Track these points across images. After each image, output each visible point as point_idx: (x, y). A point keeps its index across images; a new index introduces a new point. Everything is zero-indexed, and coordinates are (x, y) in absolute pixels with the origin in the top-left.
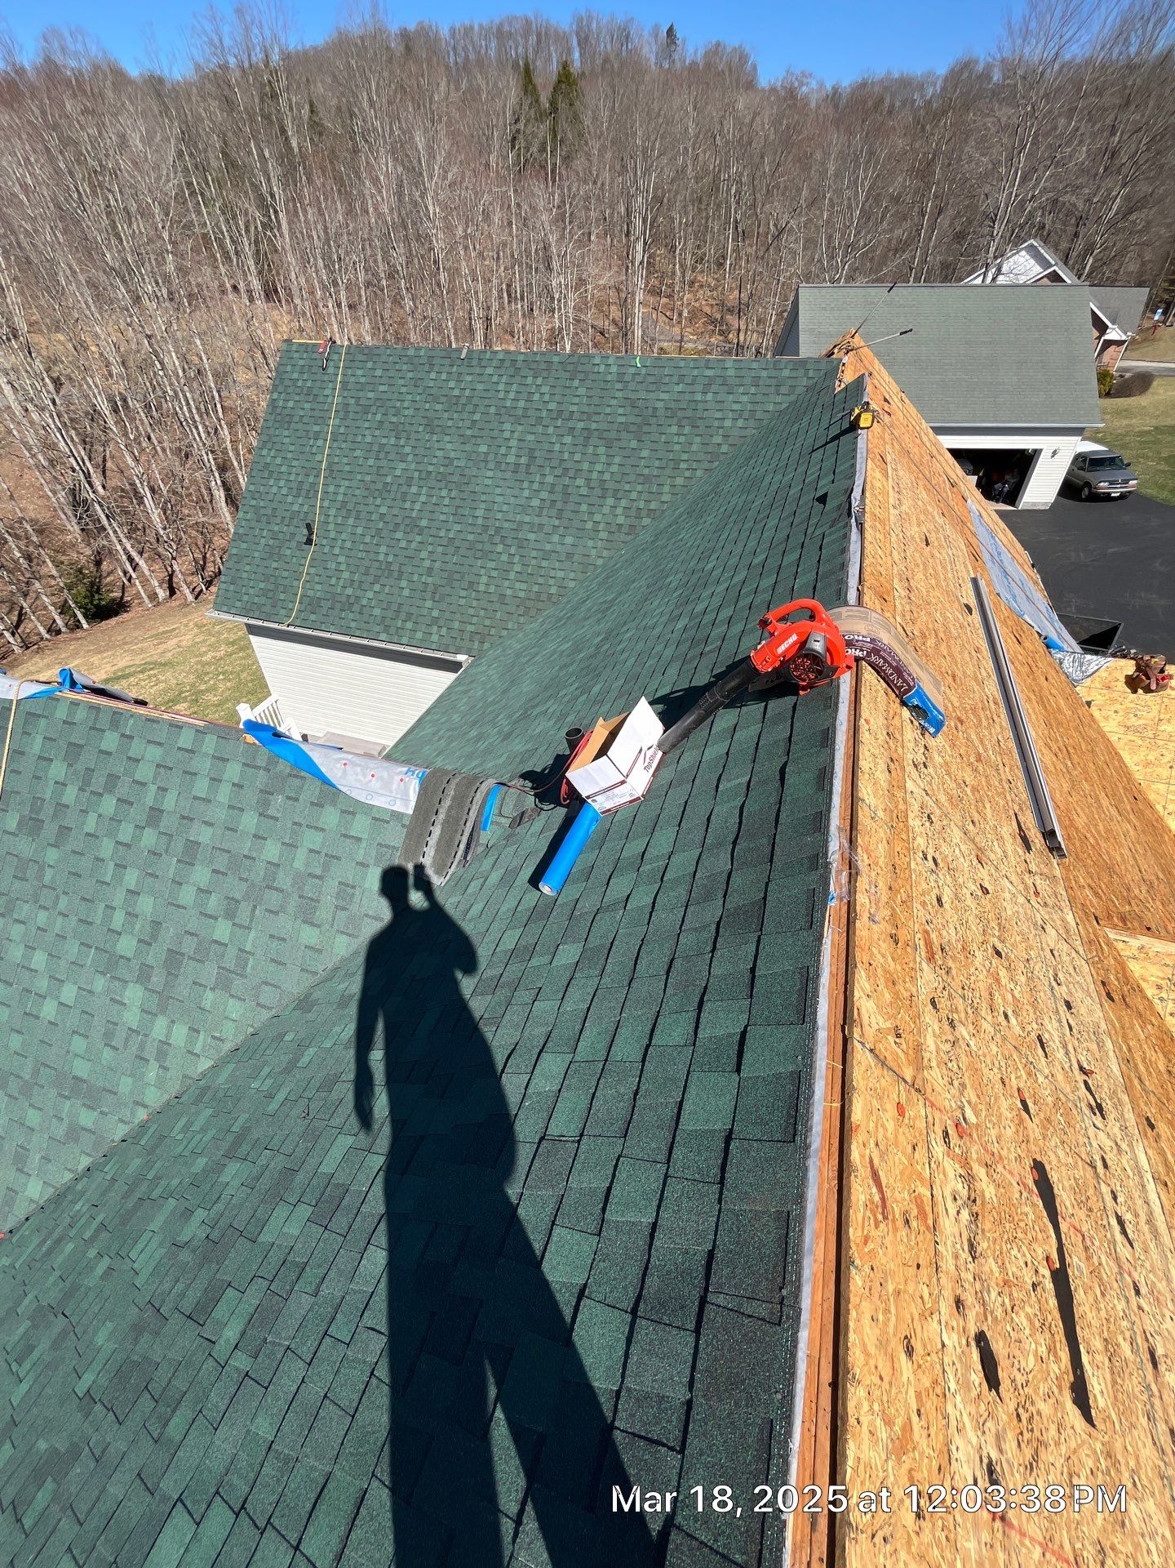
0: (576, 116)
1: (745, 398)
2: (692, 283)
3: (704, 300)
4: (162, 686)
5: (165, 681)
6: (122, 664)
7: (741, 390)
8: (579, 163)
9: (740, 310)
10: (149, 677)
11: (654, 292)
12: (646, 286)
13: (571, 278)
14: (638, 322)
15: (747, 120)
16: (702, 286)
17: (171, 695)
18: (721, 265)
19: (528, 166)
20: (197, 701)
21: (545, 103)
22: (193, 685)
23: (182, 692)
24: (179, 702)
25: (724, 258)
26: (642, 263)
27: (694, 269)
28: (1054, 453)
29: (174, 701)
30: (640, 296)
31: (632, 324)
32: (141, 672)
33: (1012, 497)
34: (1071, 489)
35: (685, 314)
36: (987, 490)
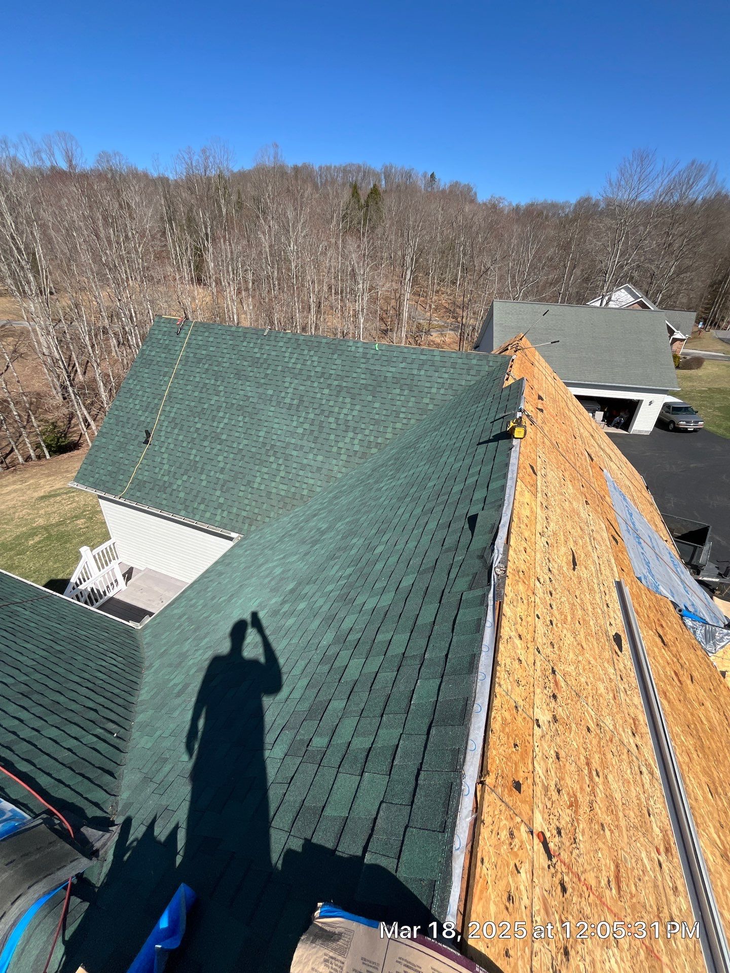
0: (378, 209)
1: (444, 376)
2: (437, 292)
3: (444, 300)
4: (75, 505)
5: (78, 502)
7: (443, 370)
8: (379, 231)
9: (464, 307)
10: (69, 497)
11: (416, 294)
12: (411, 291)
13: (367, 285)
14: (406, 309)
15: (470, 217)
16: (443, 294)
17: (77, 512)
18: (454, 283)
19: (351, 229)
20: (92, 518)
21: (362, 201)
22: (93, 507)
23: (85, 511)
24: (80, 518)
25: (456, 280)
26: (409, 280)
27: (439, 284)
28: (651, 403)
29: (77, 517)
30: (407, 296)
31: (403, 310)
32: (66, 493)
34: (661, 423)
35: (433, 306)
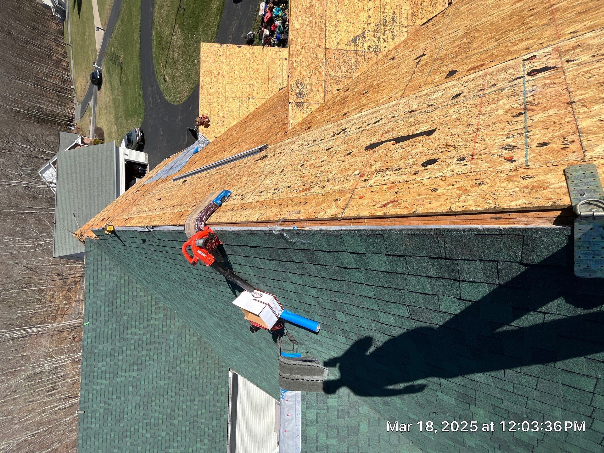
1: (104, 274)
2: (51, 302)
3: (59, 295)
7: (100, 276)
9: (65, 278)
11: (54, 318)
12: (52, 323)
14: (69, 323)
16: (53, 297)
18: (43, 291)
25: (39, 290)
26: (40, 327)
27: (44, 302)
28: (126, 155)
30: (56, 325)
31: (70, 325)
33: (144, 166)
34: (140, 147)
35: (66, 302)
36: (141, 175)
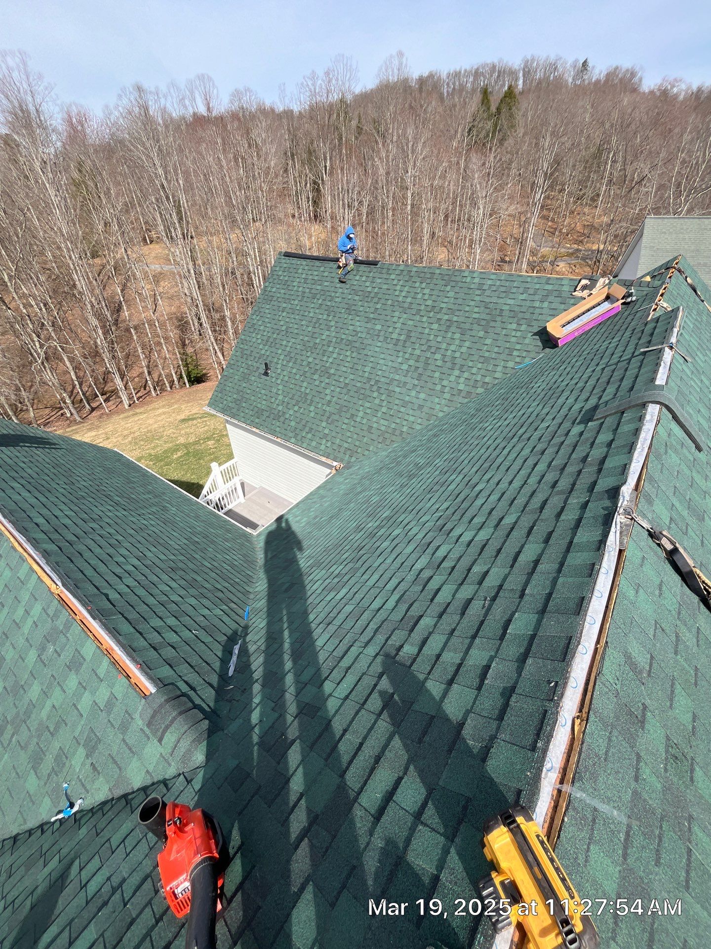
0: (511, 116)
4: (206, 428)
5: (209, 426)
6: (194, 412)
10: (203, 422)
12: (540, 214)
14: (531, 235)
17: (209, 434)
20: (219, 440)
21: (493, 109)
22: (221, 431)
23: (214, 434)
24: (210, 440)
25: (598, 195)
29: (209, 439)
30: (534, 220)
31: (527, 237)
32: (201, 418)
